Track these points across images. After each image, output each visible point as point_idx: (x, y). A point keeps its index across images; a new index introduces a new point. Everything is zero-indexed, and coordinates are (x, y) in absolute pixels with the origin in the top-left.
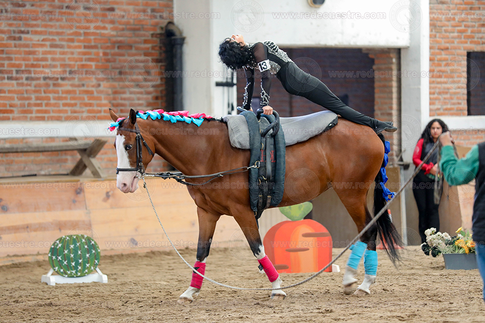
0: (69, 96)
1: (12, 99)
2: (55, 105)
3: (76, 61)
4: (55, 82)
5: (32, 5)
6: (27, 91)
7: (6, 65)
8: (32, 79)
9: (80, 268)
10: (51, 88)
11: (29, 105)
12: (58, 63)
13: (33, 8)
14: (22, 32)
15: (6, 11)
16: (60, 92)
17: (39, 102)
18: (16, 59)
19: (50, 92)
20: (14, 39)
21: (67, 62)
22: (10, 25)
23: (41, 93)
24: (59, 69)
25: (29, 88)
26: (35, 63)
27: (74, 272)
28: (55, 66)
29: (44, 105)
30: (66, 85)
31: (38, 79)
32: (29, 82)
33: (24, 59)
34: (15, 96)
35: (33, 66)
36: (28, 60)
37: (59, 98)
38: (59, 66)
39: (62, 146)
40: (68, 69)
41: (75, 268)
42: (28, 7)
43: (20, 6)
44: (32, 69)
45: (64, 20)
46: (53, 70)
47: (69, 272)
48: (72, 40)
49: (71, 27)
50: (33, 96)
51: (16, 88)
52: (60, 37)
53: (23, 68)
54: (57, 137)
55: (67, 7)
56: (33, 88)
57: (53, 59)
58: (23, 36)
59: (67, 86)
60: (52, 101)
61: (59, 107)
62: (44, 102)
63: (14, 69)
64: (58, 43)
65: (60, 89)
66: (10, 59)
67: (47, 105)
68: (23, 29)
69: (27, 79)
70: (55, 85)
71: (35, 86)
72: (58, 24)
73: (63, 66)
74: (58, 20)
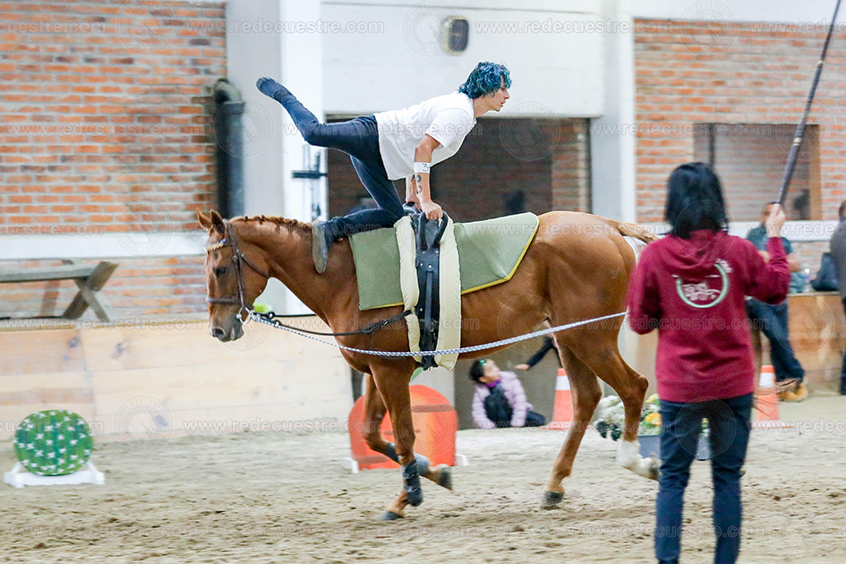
0: (60, 195)
2: (39, 210)
3: (74, 141)
4: (40, 174)
5: (5, 57)
8: (4, 169)
9: (62, 461)
10: (34, 183)
12: (44, 145)
13: (7, 61)
16: (48, 190)
17: (14, 205)
19: (31, 190)
21: (59, 144)
23: (18, 191)
24: (46, 154)
26: (8, 145)
28: (39, 150)
29: (22, 209)
31: (13, 169)
35: (5, 149)
37: (46, 199)
38: (45, 149)
40: (60, 154)
41: (55, 461)
44: (4, 155)
45: (54, 79)
46: (37, 155)
48: (66, 109)
49: (65, 89)
50: (5, 196)
52: (48, 105)
54: (44, 259)
55: (61, 59)
56: (5, 184)
57: (37, 139)
59: (57, 179)
60: (35, 204)
61: (45, 212)
62: (23, 205)
64: (44, 113)
65: (46, 184)
67: (28, 209)
70: (39, 178)
71: (9, 181)
72: (44, 84)
73: (52, 148)
74: (44, 79)
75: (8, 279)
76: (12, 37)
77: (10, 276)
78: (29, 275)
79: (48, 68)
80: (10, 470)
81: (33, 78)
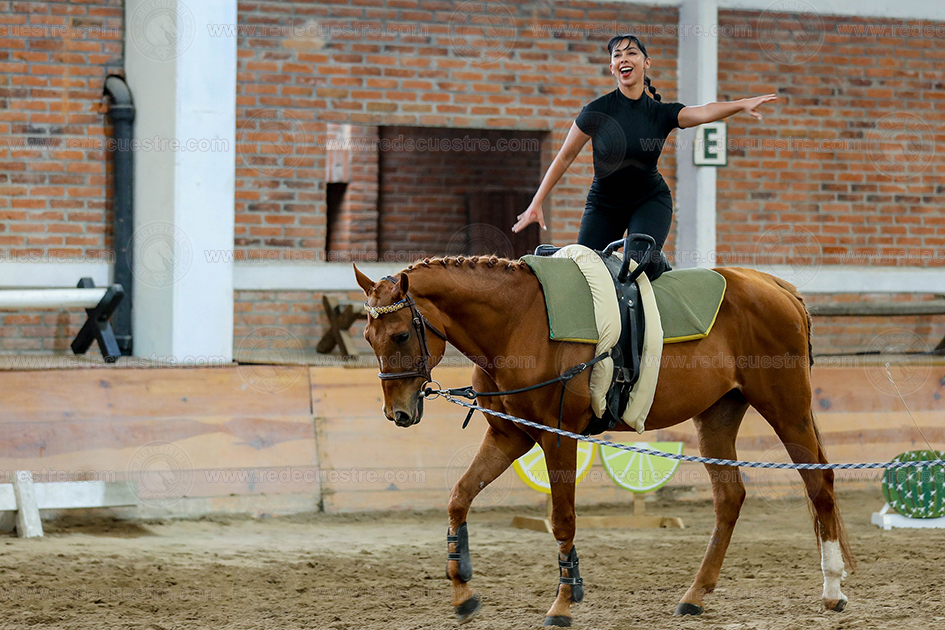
0: (936, 227)
1: (845, 230)
2: (913, 241)
4: (914, 205)
5: (882, 83)
6: (868, 219)
7: (836, 177)
8: (878, 199)
9: (932, 504)
10: (908, 214)
11: (872, 240)
12: (919, 174)
13: (884, 88)
14: (865, 125)
15: (840, 92)
16: (923, 221)
17: (887, 236)
18: (854, 167)
19: (906, 221)
20: (852, 135)
21: (935, 173)
22: (846, 114)
23: (891, 222)
24: (921, 185)
25: (872, 213)
27: (922, 509)
28: (915, 180)
29: (895, 241)
30: (932, 209)
31: (888, 199)
32: (872, 204)
33: (866, 168)
34: (850, 225)
35: (880, 178)
36: (872, 169)
37: (921, 231)
38: (921, 179)
39: (922, 308)
40: (936, 185)
41: (925, 503)
42: (875, 85)
43: (862, 83)
44: (878, 184)
45: (933, 107)
46: (912, 185)
47: (914, 511)
50: (878, 227)
51: (851, 213)
53: (864, 182)
54: (916, 293)
55: (940, 86)
56: (877, 214)
58: (865, 131)
59: (933, 211)
60: (909, 235)
61: (919, 244)
62: (896, 236)
63: (849, 184)
65: (921, 216)
66: (844, 167)
67: (900, 241)
68: (865, 120)
69: (870, 199)
70: (913, 209)
71: (882, 211)
72: (922, 112)
73: (927, 179)
74: (922, 106)
75: (879, 312)
76: (890, 63)
77: (882, 309)
78: (899, 309)
79: (926, 96)
80: (879, 510)
81: (911, 106)
